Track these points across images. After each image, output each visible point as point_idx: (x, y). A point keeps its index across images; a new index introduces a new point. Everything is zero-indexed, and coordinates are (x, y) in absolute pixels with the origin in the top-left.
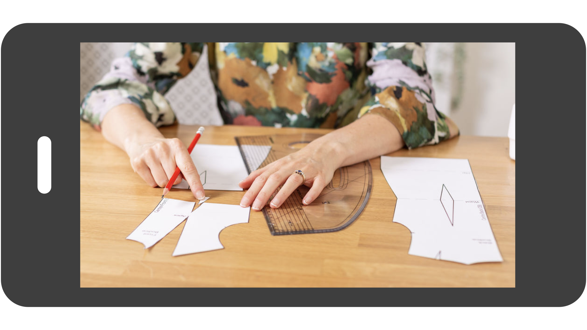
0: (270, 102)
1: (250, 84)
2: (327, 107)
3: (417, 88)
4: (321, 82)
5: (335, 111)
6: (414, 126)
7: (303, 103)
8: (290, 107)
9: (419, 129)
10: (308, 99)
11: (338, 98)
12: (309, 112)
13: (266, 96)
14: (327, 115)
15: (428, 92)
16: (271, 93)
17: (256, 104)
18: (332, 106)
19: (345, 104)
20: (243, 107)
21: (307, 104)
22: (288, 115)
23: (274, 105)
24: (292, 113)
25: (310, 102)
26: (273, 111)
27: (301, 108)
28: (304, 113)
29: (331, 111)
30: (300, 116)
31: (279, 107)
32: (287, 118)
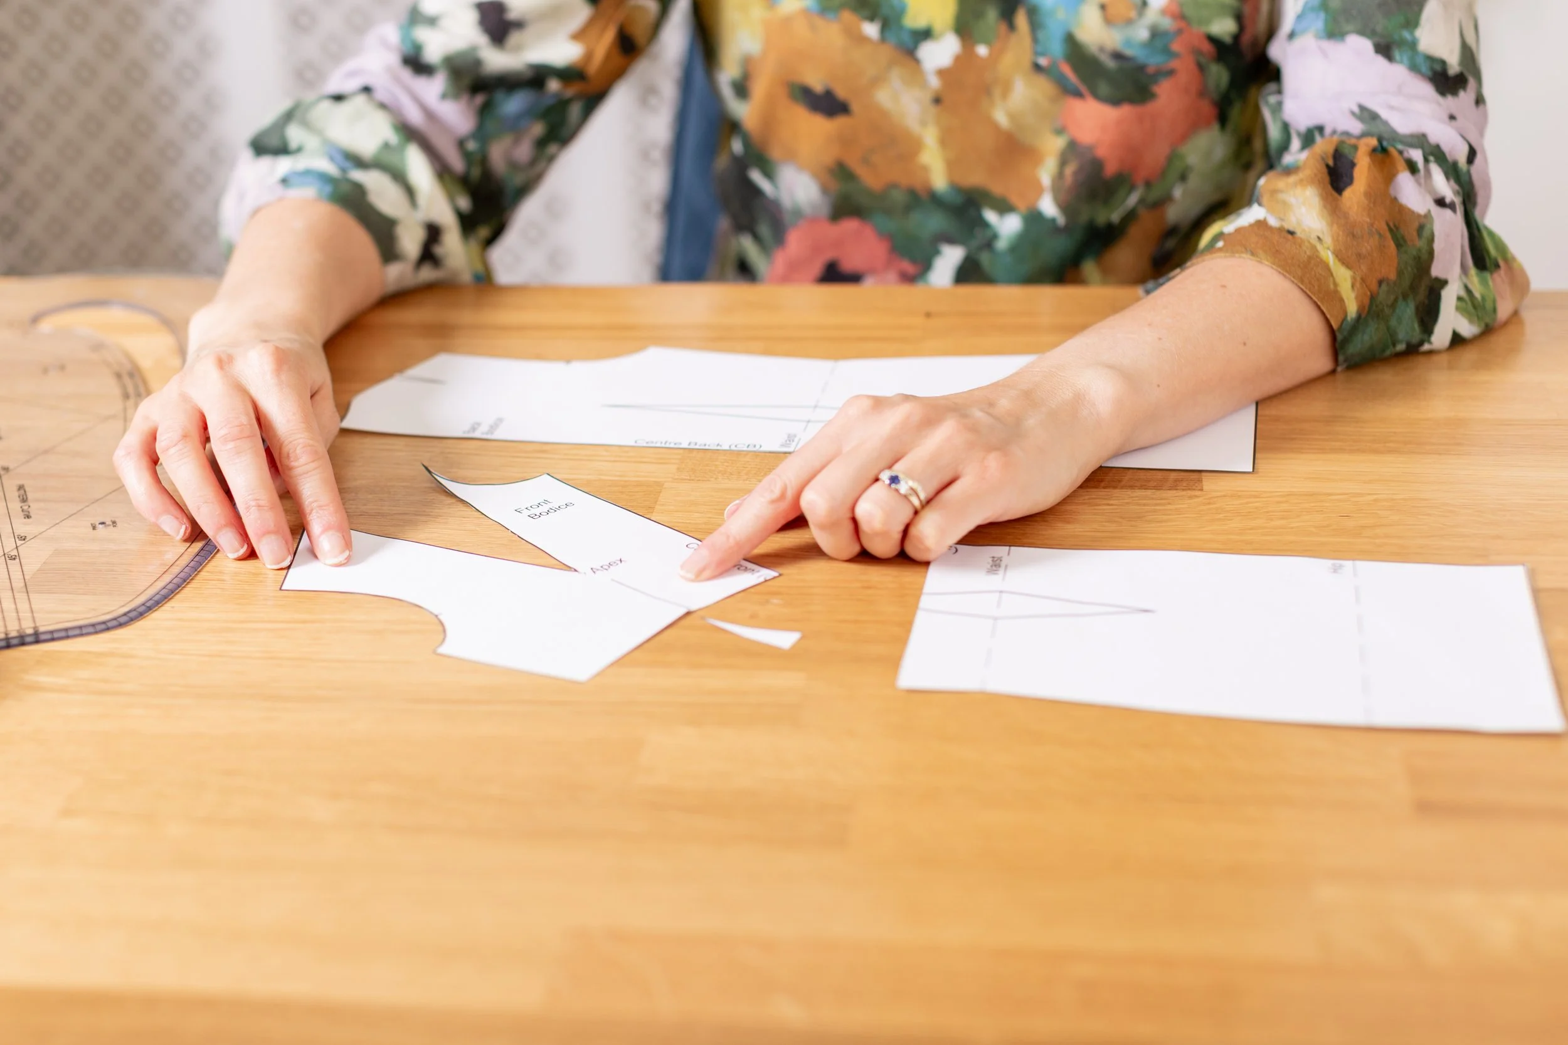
0: (925, 169)
1: (855, 107)
2: (1132, 188)
3: (1420, 140)
4: (1115, 101)
5: (1160, 203)
6: (1383, 296)
7: (1046, 174)
8: (997, 188)
9: (1393, 306)
10: (1063, 162)
11: (1172, 157)
12: (1065, 207)
13: (914, 146)
14: (1130, 217)
15: (1461, 156)
16: (930, 137)
17: (870, 179)
18: (1148, 184)
19: (1194, 181)
20: (825, 190)
21: (1059, 176)
22: (990, 216)
23: (939, 181)
24: (1004, 208)
25: (1069, 170)
26: (935, 200)
27: (1040, 191)
28: (1048, 207)
29: (1142, 201)
30: (1034, 218)
31: (956, 188)
32: (985, 225)
